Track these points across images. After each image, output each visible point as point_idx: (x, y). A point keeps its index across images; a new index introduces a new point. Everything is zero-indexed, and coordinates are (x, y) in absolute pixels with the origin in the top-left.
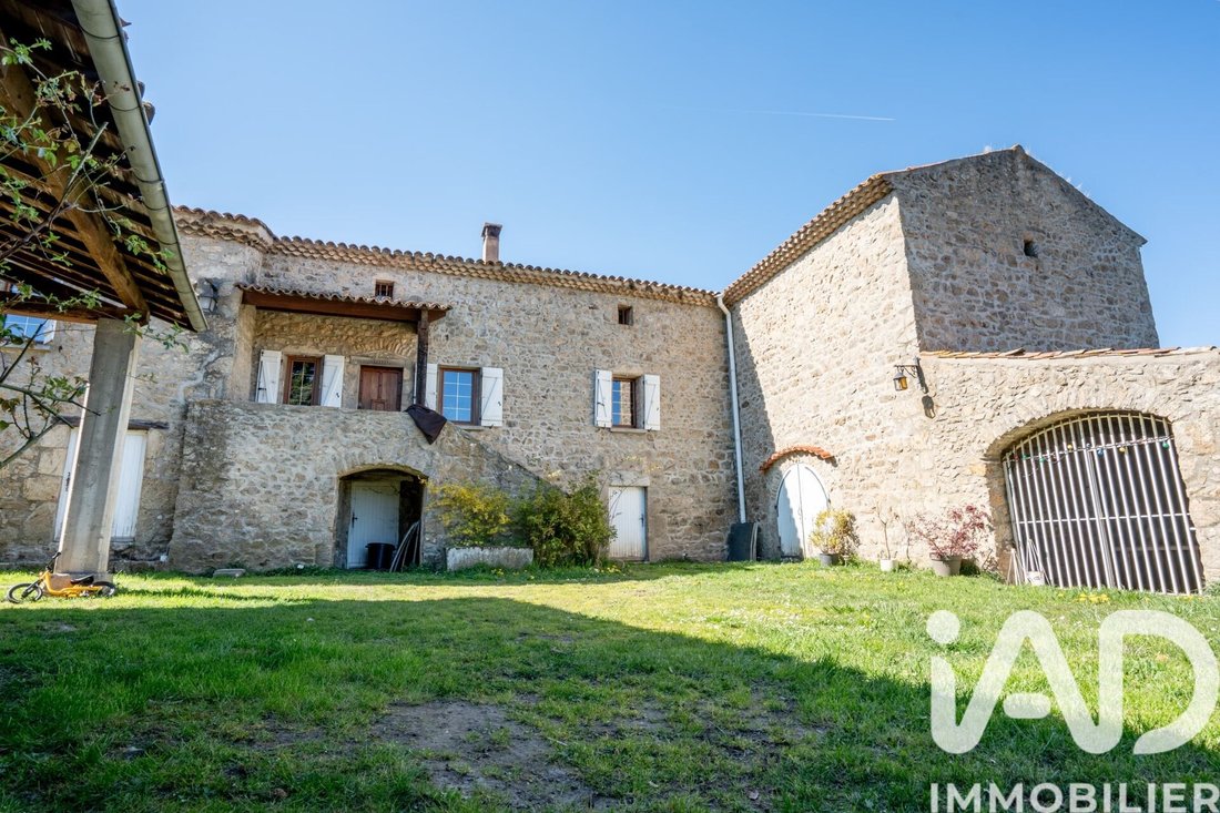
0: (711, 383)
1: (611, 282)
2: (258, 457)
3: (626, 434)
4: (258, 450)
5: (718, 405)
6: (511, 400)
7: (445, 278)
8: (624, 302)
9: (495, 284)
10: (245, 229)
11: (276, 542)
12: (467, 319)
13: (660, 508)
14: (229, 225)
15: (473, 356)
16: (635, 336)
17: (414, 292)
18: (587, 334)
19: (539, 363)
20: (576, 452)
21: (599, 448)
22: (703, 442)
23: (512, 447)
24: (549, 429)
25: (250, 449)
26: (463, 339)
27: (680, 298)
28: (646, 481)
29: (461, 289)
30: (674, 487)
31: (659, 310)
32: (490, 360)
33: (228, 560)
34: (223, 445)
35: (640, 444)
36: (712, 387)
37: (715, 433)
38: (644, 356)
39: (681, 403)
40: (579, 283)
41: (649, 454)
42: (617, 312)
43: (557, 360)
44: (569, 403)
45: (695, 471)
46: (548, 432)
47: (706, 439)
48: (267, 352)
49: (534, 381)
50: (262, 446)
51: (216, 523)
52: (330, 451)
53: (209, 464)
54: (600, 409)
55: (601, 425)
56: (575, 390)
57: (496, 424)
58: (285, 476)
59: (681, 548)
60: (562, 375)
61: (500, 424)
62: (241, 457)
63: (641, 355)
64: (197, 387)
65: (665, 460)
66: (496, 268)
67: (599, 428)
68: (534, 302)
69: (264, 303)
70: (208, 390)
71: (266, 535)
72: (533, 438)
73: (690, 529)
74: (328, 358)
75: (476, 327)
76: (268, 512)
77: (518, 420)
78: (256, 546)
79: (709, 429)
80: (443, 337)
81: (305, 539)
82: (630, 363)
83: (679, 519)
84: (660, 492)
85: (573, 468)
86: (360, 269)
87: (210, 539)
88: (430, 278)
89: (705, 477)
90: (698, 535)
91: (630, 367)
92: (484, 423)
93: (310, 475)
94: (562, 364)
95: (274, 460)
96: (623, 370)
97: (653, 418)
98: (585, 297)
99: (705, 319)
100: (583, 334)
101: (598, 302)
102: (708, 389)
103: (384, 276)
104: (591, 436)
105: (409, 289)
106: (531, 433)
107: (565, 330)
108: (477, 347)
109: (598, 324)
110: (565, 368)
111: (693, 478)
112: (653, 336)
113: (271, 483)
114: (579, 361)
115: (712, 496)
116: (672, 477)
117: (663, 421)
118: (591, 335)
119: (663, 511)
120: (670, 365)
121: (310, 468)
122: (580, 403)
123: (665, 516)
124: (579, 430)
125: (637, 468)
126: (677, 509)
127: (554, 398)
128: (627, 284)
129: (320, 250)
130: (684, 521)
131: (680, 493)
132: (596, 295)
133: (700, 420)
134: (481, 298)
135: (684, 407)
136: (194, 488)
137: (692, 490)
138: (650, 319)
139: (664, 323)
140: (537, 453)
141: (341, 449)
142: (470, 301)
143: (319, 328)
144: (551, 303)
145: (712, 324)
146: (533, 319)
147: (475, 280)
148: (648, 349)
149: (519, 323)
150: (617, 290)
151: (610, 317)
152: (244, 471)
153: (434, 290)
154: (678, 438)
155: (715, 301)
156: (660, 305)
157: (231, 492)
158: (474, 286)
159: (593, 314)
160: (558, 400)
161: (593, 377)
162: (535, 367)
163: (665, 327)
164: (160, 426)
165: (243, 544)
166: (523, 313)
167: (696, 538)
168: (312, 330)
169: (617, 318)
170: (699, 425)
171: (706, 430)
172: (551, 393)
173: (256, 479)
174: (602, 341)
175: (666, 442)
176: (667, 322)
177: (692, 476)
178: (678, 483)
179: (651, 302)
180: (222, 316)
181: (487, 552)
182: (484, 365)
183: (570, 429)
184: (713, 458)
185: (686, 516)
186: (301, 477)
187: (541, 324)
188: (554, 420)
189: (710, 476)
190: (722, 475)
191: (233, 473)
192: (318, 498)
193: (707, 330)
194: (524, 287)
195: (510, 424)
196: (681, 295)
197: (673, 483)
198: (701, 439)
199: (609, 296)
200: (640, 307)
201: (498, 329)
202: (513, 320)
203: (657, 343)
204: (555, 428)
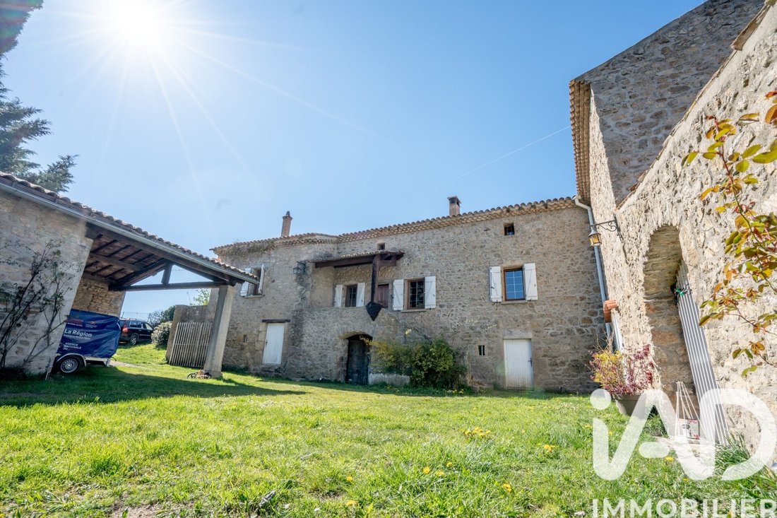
0: (581, 260)
1: (494, 212)
2: (312, 331)
3: (513, 304)
4: (312, 328)
5: (589, 276)
6: (442, 292)
7: (406, 235)
8: (507, 221)
9: (430, 231)
10: (311, 238)
11: (317, 368)
12: (418, 253)
13: (543, 353)
14: (306, 238)
15: (421, 272)
16: (516, 241)
17: (393, 246)
18: (484, 246)
19: (456, 269)
20: (480, 319)
21: (495, 316)
22: (576, 304)
23: (443, 319)
24: (463, 306)
25: (310, 328)
26: (416, 264)
27: (547, 208)
28: (530, 335)
29: (414, 238)
30: (553, 338)
31: (533, 220)
32: (429, 272)
33: (302, 375)
34: (302, 327)
35: (524, 310)
36: (582, 264)
37: (587, 296)
38: (524, 252)
39: (555, 279)
40: (475, 218)
41: (531, 317)
42: (503, 229)
43: (466, 266)
44: (475, 290)
45: (570, 326)
46: (462, 308)
47: (579, 302)
48: (337, 286)
49: (454, 280)
50: (314, 327)
51: (299, 359)
52: (336, 327)
53: (298, 335)
54: (493, 291)
55: (494, 300)
56: (478, 282)
57: (432, 307)
58: (320, 339)
59: (561, 383)
60: (470, 274)
61: (434, 307)
62: (307, 331)
63: (522, 252)
64: (299, 304)
65: (545, 320)
66: (428, 223)
67: (494, 303)
68: (452, 235)
69: (336, 264)
70: (302, 305)
71: (313, 365)
72: (454, 313)
73: (567, 369)
74: (359, 284)
75: (422, 257)
76: (315, 354)
77: (445, 304)
78: (310, 369)
79: (581, 294)
80: (406, 265)
81: (326, 367)
82: (514, 259)
83: (558, 362)
84: (542, 342)
85: (479, 329)
86: (371, 240)
87: (297, 365)
88: (400, 237)
89: (578, 330)
90: (575, 374)
91: (514, 261)
92: (426, 307)
93: (329, 338)
94: (469, 267)
95: (317, 332)
96: (508, 264)
97: (532, 292)
98: (482, 225)
99: (572, 216)
100: (481, 247)
101: (489, 225)
102: (578, 266)
103: (381, 241)
104: (489, 309)
105: (392, 245)
106: (452, 310)
107: (470, 247)
108: (423, 267)
109: (490, 239)
110: (472, 270)
111: (569, 332)
112: (529, 238)
113: (316, 342)
114: (480, 263)
115: (587, 344)
116: (551, 331)
117: (540, 293)
118: (486, 247)
119: (545, 356)
120: (544, 254)
121: (329, 335)
122: (481, 289)
123: (546, 359)
124: (481, 305)
125: (522, 327)
126: (556, 354)
127: (465, 288)
128: (505, 210)
129: (353, 237)
130: (563, 363)
131: (558, 342)
132: (488, 222)
133: (572, 289)
134: (424, 241)
135: (558, 281)
136: (294, 345)
137: (568, 340)
138: (527, 227)
139: (537, 227)
140: (457, 321)
141: (339, 326)
142: (418, 243)
143: (356, 271)
144: (461, 234)
145: (578, 219)
146: (451, 245)
147: (421, 232)
148: (527, 247)
149: (444, 249)
150: (500, 216)
151: (498, 233)
152: (308, 338)
153: (401, 242)
154: (554, 304)
155: (574, 202)
156: (534, 216)
157: (304, 347)
158: (420, 235)
159: (487, 234)
160: (468, 289)
161: (488, 272)
162: (454, 272)
163: (538, 230)
164: (288, 321)
165: (306, 368)
166: (446, 243)
167: (574, 376)
168: (354, 273)
169: (504, 232)
170: (572, 292)
171: (578, 295)
172: (464, 285)
173: (311, 341)
174: (494, 249)
175: (544, 307)
176: (540, 226)
177: (568, 330)
178: (556, 336)
179: (526, 217)
180: (306, 274)
181: (386, 376)
182: (426, 276)
183: (475, 305)
184: (586, 316)
185: (564, 359)
186: (326, 339)
187: (456, 247)
188: (466, 301)
189: (584, 329)
190: (595, 328)
191: (305, 339)
192: (331, 349)
193: (574, 224)
194: (446, 228)
195: (441, 306)
196: (546, 206)
197: (552, 335)
198: (574, 302)
199: (497, 220)
200: (518, 222)
201: (433, 255)
202: (440, 248)
203: (533, 242)
204: (467, 306)
